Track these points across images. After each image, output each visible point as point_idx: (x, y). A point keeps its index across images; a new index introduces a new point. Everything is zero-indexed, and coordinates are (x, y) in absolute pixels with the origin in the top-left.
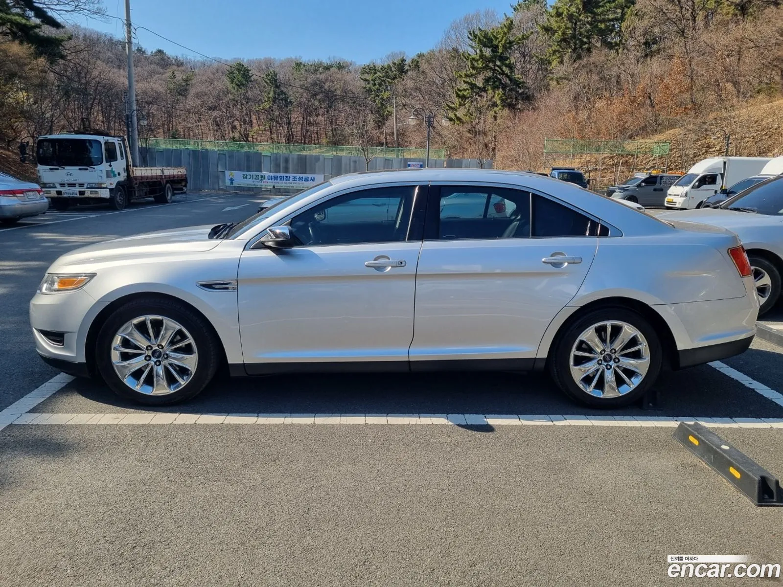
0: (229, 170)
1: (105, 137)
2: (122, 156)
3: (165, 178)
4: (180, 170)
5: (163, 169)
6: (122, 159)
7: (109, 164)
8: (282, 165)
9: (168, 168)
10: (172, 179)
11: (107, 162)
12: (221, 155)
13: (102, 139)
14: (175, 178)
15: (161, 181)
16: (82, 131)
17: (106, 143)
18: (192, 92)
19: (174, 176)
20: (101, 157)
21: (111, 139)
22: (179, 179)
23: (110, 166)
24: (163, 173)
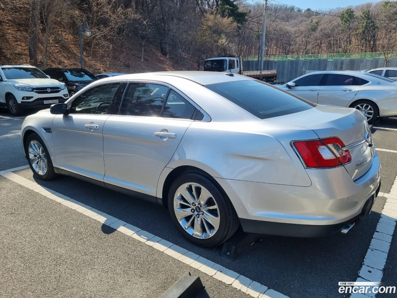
0: (308, 70)
1: (229, 58)
2: (238, 66)
3: (262, 76)
4: (272, 72)
5: (261, 72)
6: (237, 68)
7: (230, 70)
8: (339, 66)
9: (265, 71)
10: (267, 76)
11: (229, 69)
12: (305, 62)
13: (227, 59)
14: (269, 76)
15: (260, 77)
16: (224, 55)
17: (230, 60)
18: (319, 28)
19: (268, 75)
20: (226, 67)
21: (232, 59)
22: (271, 76)
23: (230, 71)
24: (261, 73)
